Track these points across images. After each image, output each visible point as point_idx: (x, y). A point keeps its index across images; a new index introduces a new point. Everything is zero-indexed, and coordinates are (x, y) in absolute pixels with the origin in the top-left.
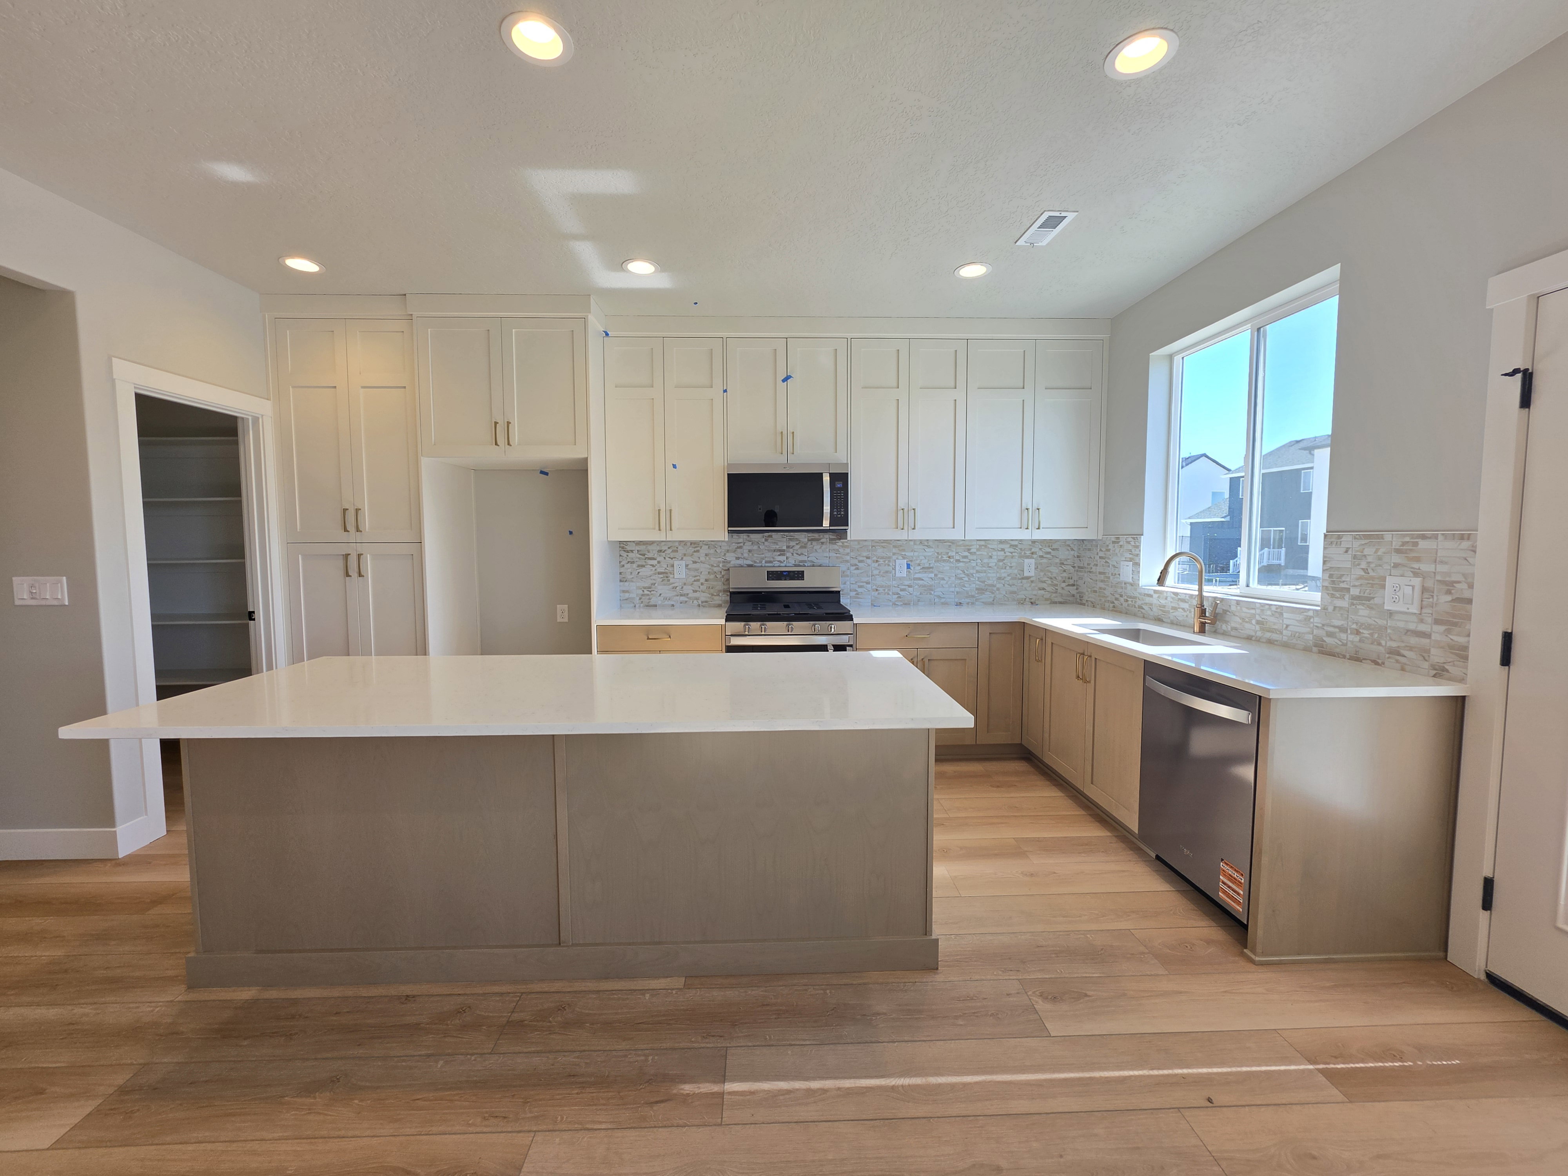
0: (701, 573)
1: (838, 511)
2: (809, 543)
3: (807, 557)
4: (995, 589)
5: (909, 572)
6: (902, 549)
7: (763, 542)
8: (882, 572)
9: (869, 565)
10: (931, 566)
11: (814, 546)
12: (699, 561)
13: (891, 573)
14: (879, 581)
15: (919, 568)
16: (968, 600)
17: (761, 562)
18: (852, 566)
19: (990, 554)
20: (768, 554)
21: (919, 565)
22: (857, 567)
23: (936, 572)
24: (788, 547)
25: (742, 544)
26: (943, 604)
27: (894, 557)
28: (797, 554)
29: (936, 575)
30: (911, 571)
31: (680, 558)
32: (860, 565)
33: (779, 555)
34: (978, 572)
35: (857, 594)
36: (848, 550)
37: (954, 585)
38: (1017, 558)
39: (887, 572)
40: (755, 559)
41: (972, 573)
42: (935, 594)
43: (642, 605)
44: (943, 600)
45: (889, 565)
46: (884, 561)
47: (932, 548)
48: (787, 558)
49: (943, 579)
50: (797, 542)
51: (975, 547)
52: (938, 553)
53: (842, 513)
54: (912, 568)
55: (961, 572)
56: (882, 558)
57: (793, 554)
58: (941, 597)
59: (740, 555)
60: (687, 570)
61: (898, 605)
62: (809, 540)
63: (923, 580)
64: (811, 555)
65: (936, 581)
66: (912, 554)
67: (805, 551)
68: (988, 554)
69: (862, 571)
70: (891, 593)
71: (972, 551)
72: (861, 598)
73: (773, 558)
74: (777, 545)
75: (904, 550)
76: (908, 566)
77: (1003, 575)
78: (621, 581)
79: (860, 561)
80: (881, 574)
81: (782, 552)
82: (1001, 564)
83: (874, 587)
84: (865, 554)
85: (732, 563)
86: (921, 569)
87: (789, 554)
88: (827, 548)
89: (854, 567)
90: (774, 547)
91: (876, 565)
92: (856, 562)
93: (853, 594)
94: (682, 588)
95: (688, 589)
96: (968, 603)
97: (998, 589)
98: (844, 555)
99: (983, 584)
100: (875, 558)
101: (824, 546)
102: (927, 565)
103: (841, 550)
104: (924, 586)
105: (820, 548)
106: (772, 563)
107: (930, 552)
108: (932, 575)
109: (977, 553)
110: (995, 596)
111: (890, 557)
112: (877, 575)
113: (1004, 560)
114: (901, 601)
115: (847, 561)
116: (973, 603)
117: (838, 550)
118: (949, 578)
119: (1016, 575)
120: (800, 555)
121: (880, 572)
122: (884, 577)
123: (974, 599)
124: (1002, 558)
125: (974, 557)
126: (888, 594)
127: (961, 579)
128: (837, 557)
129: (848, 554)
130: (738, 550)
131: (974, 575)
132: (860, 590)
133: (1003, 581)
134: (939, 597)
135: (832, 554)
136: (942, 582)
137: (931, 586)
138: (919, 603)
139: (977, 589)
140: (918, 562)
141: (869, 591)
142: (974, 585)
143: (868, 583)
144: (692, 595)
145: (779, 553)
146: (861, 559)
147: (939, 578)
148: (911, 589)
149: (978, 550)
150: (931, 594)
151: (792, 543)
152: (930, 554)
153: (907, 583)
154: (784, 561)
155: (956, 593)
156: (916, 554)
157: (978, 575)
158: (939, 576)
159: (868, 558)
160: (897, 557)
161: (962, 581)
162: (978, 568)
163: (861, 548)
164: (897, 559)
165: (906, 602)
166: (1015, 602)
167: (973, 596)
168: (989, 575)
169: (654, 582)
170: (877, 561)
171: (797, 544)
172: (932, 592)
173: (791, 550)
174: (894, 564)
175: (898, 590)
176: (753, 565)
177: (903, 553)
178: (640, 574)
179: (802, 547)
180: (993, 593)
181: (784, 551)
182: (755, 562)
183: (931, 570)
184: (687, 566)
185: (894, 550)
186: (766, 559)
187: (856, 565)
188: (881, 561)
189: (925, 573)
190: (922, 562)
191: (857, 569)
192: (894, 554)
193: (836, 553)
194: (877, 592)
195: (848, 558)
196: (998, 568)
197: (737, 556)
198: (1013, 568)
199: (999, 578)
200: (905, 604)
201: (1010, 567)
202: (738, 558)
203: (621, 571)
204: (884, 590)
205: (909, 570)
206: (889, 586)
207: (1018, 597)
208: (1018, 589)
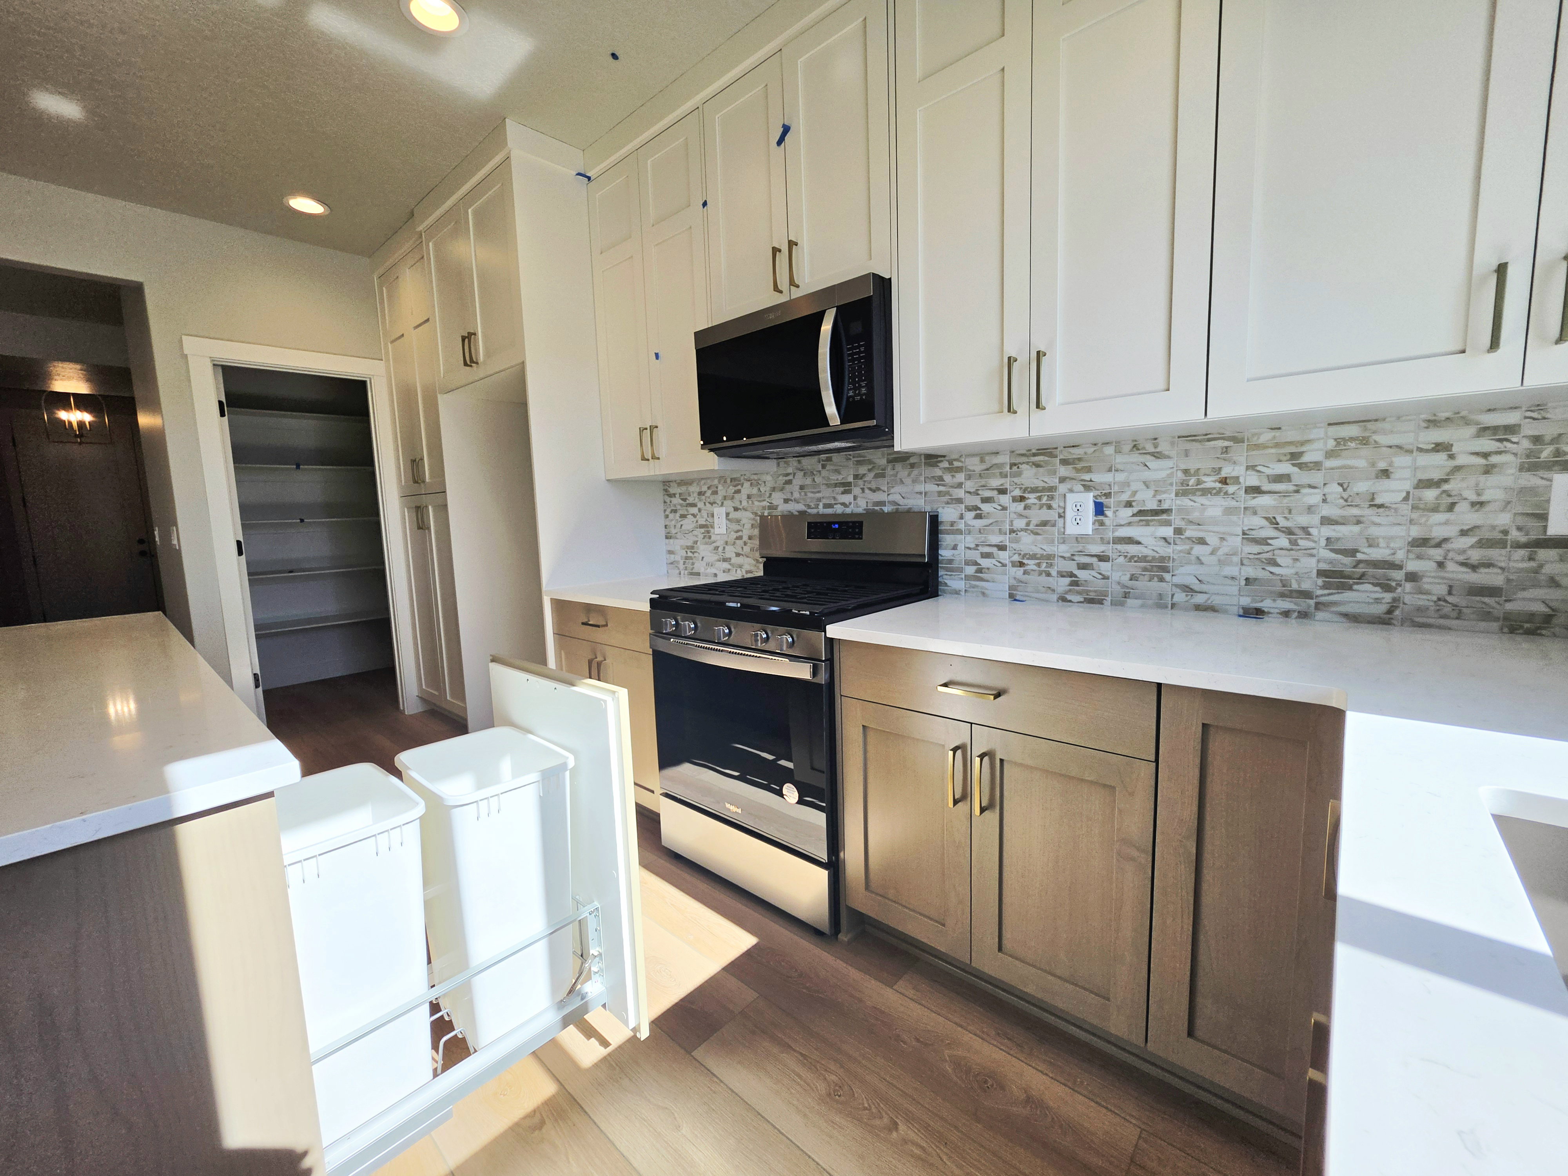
0: (744, 525)
1: (855, 389)
2: (890, 466)
3: (887, 493)
4: (1399, 575)
5: (1102, 524)
6: (1083, 468)
7: (820, 471)
8: (1034, 522)
9: (1004, 508)
10: (1165, 506)
11: (897, 472)
12: (741, 507)
13: (1054, 525)
14: (1028, 543)
15: (1129, 512)
16: (1286, 604)
17: (817, 506)
18: (969, 510)
19: (1382, 465)
20: (826, 493)
21: (1129, 504)
22: (978, 512)
23: (1181, 524)
24: (856, 477)
25: (790, 477)
26: (1198, 608)
27: (1062, 488)
28: (870, 489)
29: (1178, 531)
30: (1107, 521)
31: (720, 504)
32: (986, 508)
33: (843, 493)
34: (1326, 521)
35: (980, 571)
36: (960, 477)
37: (1236, 559)
38: (1512, 471)
39: (1044, 524)
40: (808, 502)
41: (1305, 524)
42: (1176, 580)
43: (686, 572)
44: (1200, 599)
45: (1050, 507)
46: (1039, 498)
47: (1169, 457)
48: (855, 498)
49: (1202, 541)
50: (870, 467)
51: (1319, 445)
52: (1186, 472)
53: (864, 390)
54: (1109, 513)
55: (1265, 523)
56: (1034, 490)
57: (863, 489)
58: (1192, 590)
59: (789, 496)
60: (728, 522)
61: (1070, 601)
62: (889, 462)
63: (1139, 543)
64: (892, 491)
65: (1178, 548)
66: (1108, 478)
67: (883, 484)
68: (1373, 465)
69: (990, 521)
70: (1054, 573)
71: (1305, 459)
72: (987, 581)
73: (834, 498)
74: (839, 473)
75: (1089, 470)
76: (1099, 509)
77: (1438, 533)
78: (667, 538)
79: (986, 500)
80: (1031, 527)
81: (846, 487)
82: (1430, 495)
83: (1016, 558)
84: (996, 482)
85: (780, 509)
86: (1134, 515)
87: (856, 491)
88: (921, 475)
89: (973, 514)
90: (835, 478)
91: (1020, 506)
92: (976, 501)
93: (970, 570)
94: (724, 548)
95: (730, 552)
96: (1286, 614)
97: (1412, 577)
98: (952, 487)
99: (1348, 560)
100: (1017, 493)
101: (915, 472)
102: (1152, 505)
103: (948, 478)
104: (1144, 559)
105: (909, 475)
106: (833, 508)
107: (1159, 470)
108: (1168, 532)
109: (1330, 463)
110: (1395, 600)
111: (1052, 489)
112: (1022, 530)
113: (1446, 481)
114: (1079, 593)
115: (959, 501)
116: (1304, 615)
117: (941, 479)
118: (1222, 539)
119: (1505, 532)
120: (874, 491)
121: (1028, 524)
122: (1037, 534)
123: (1312, 602)
124: (1436, 475)
125: (1316, 478)
126: (1049, 575)
127: (1264, 541)
128: (940, 494)
129: (960, 485)
130: (787, 486)
131: (1314, 531)
132: (985, 563)
133: (1437, 554)
134: (1187, 589)
135: (932, 487)
136: (1198, 550)
137: (1163, 559)
138: (1128, 600)
139: (1321, 573)
140: (1125, 497)
141: (1004, 565)
142: (1313, 561)
143: (1002, 548)
144: (735, 560)
145: (842, 489)
146: (987, 494)
147: (1189, 538)
148: (1105, 567)
149: (1330, 454)
150: (1162, 580)
151: (862, 470)
152: (1162, 474)
153: (1096, 549)
154: (850, 503)
155: (1243, 583)
156: (1121, 477)
157: (1328, 531)
158: (1188, 534)
159: (1002, 491)
160: (1069, 486)
161: (1266, 548)
162: (1326, 511)
163: (987, 469)
164: (1071, 491)
165: (1092, 595)
166: (1495, 625)
167: (1306, 594)
168: (1374, 531)
169: (696, 539)
170: (1022, 499)
171: (870, 470)
172: (1167, 576)
173: (860, 482)
174: (1062, 504)
175: (1071, 567)
176: (806, 511)
177: (1087, 477)
178: (683, 527)
179: (877, 476)
180: (1387, 588)
181: (849, 484)
182: (809, 507)
183: (1164, 517)
184: (727, 514)
185: (1063, 471)
186: (825, 501)
187: (976, 508)
188: (1032, 498)
189: (1147, 525)
190: (1138, 497)
191: (979, 517)
192: (1062, 480)
193: (938, 485)
194: (1022, 569)
195: (960, 493)
196: (1414, 508)
197: (785, 497)
198: (1487, 508)
199: (1422, 542)
200: (1091, 601)
201: (1473, 504)
202: (786, 501)
203: (666, 524)
204: (1039, 565)
205: (1101, 518)
206: (1050, 557)
207: (1509, 606)
208: (1509, 581)
